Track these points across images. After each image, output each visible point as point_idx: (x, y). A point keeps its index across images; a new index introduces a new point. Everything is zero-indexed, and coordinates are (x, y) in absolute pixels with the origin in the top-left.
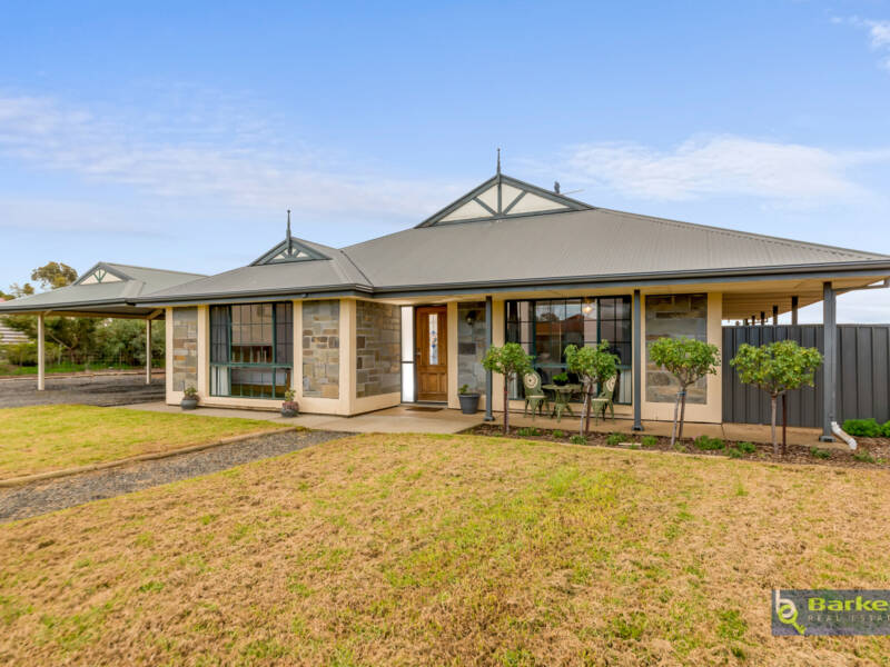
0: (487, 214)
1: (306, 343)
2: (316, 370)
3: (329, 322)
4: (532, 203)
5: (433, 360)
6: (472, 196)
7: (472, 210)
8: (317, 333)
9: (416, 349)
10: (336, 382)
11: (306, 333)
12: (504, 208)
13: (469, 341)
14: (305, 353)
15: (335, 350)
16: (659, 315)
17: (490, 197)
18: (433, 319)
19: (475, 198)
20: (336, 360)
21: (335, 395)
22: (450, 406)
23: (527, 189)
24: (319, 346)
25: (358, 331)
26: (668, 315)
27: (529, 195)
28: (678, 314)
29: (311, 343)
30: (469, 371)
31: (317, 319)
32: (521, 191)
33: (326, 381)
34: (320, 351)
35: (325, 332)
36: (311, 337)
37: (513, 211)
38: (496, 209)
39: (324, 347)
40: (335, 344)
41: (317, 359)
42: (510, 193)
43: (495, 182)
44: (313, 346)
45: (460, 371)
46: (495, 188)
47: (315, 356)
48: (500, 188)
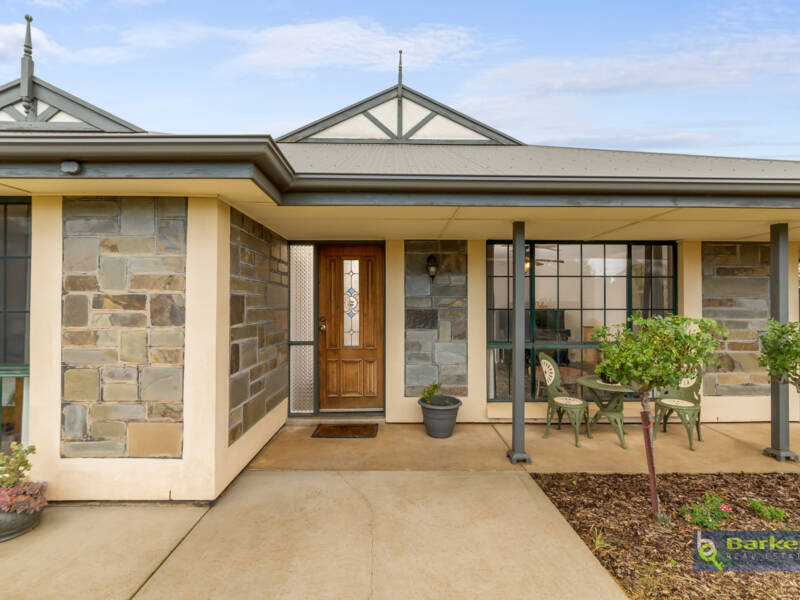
0: (381, 135)
1: (73, 312)
2: (108, 384)
3: (151, 256)
4: (441, 128)
5: (352, 338)
6: (362, 108)
7: (359, 127)
8: (111, 286)
9: (318, 319)
10: (172, 413)
11: (71, 283)
12: (405, 131)
13: (425, 305)
14: (69, 339)
15: (171, 329)
16: (720, 271)
17: (386, 113)
18: (352, 268)
19: (364, 112)
20: (176, 356)
21: (171, 449)
22: (390, 417)
23: (438, 109)
24: (114, 319)
25: (234, 282)
26: (731, 272)
27: (438, 119)
28: (746, 270)
29: (92, 313)
30: (425, 358)
31: (114, 248)
32: (428, 112)
33: (142, 412)
34: (120, 331)
35: (138, 281)
36: (90, 295)
37: (418, 136)
38: (394, 129)
39: (134, 322)
40: (172, 313)
41: (113, 355)
42: (414, 113)
43: (394, 94)
44: (98, 320)
45: (408, 358)
46: (394, 103)
47: (103, 346)
48: (400, 104)
